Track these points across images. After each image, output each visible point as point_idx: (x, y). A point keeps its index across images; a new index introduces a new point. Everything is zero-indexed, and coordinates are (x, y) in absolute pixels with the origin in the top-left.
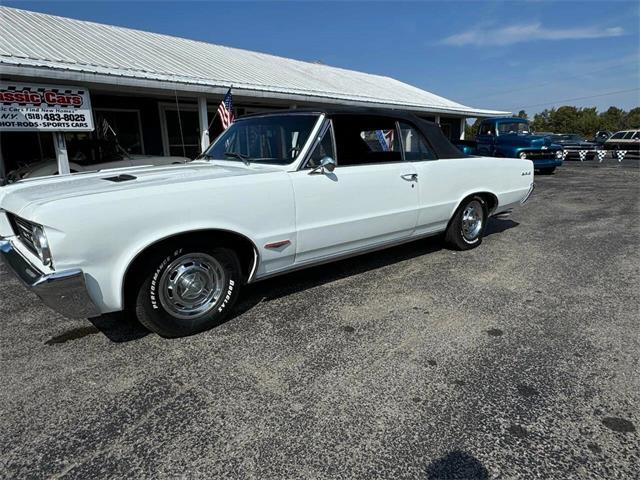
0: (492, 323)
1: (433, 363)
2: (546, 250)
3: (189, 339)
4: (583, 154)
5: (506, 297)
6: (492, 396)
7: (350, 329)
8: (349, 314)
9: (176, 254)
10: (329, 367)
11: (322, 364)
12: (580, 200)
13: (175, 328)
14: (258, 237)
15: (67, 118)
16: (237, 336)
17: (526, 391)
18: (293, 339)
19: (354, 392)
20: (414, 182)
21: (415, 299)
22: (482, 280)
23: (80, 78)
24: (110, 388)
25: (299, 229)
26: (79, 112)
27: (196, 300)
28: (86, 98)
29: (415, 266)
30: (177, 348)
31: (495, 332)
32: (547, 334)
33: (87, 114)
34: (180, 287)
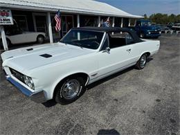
1: (144, 112)
3: (70, 105)
4: (166, 31)
5: (157, 87)
6: (164, 123)
7: (116, 100)
8: (114, 94)
10: (115, 114)
11: (113, 113)
14: (89, 73)
15: (4, 20)
16: (84, 103)
17: (172, 121)
19: (125, 123)
20: (130, 52)
26: (8, 18)
28: (10, 13)
30: (68, 109)
31: (158, 100)
32: (173, 101)
33: (11, 18)
34: (68, 90)
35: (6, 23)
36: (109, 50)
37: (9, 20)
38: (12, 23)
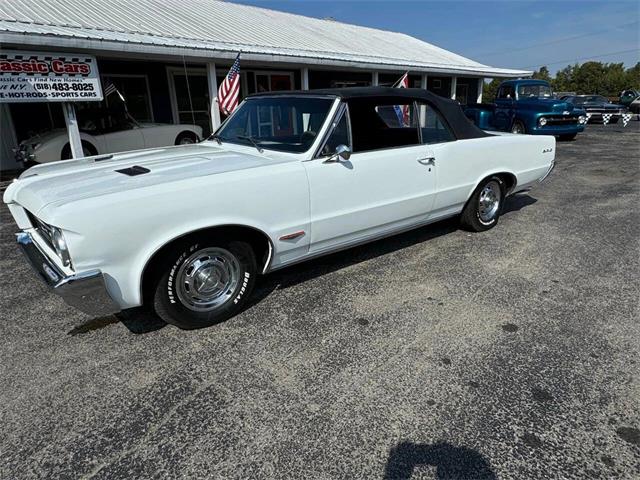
0: (507, 318)
1: (447, 361)
2: (563, 232)
3: (206, 331)
4: (606, 117)
5: (521, 287)
6: (506, 400)
7: (364, 322)
8: (362, 304)
9: (192, 250)
10: (344, 364)
11: (336, 361)
12: (600, 172)
13: (192, 320)
14: (273, 230)
15: (75, 87)
16: (253, 328)
17: (540, 395)
18: (307, 332)
19: (368, 392)
20: (431, 166)
21: (430, 288)
22: (498, 267)
23: (87, 45)
24: (132, 384)
25: (313, 219)
26: (87, 81)
27: (212, 293)
28: (93, 66)
29: (429, 249)
30: (195, 341)
31: (510, 327)
32: (563, 331)
33: (95, 82)
34: (197, 281)
35: (79, 97)
36: (346, 155)
37: (90, 85)
38: (99, 97)
